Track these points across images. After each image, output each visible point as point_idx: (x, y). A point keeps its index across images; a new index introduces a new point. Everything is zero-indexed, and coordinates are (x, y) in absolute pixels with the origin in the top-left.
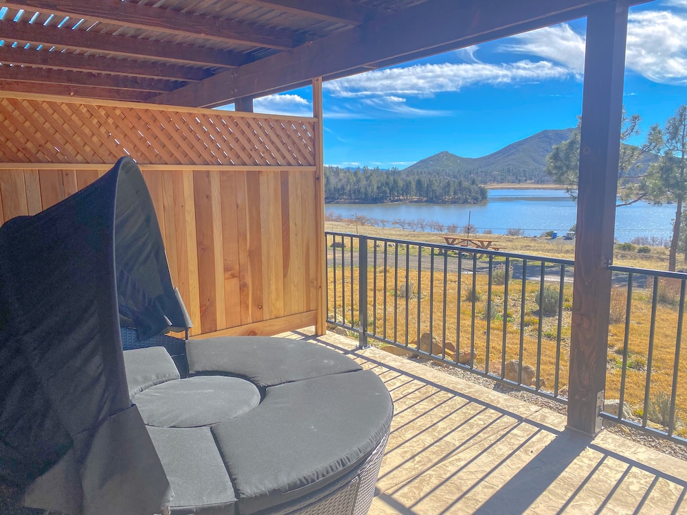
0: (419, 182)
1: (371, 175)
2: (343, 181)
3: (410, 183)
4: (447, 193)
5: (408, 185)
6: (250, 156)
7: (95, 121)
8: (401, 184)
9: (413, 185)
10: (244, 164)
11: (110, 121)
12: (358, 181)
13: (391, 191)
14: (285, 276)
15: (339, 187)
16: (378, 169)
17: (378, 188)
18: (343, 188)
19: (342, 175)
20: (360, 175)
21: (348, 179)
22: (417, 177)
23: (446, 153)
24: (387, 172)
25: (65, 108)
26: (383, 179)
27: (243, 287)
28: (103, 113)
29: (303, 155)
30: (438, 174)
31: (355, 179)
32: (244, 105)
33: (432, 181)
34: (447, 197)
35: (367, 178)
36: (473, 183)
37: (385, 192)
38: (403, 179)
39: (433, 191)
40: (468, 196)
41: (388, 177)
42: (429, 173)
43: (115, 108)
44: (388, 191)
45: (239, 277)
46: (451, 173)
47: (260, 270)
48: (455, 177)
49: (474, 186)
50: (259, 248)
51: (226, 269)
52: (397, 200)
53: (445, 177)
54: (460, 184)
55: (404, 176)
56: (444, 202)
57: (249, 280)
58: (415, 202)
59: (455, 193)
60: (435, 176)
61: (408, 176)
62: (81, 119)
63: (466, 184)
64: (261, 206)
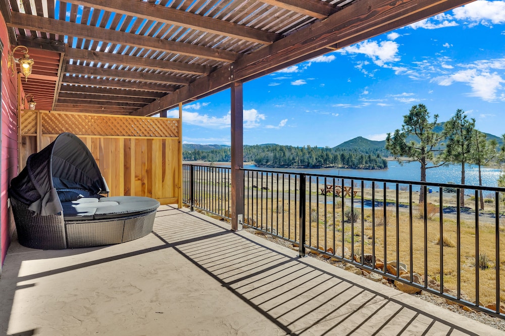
0: (343, 155)
1: (312, 151)
2: (294, 154)
3: (337, 156)
4: (361, 163)
5: (335, 158)
6: (148, 133)
7: (87, 121)
8: (331, 157)
9: (339, 157)
10: (146, 136)
11: (93, 120)
12: (304, 154)
13: (324, 161)
14: (163, 181)
15: (291, 158)
16: (316, 147)
17: (316, 159)
18: (294, 159)
19: (293, 151)
20: (305, 151)
21: (297, 153)
22: (342, 153)
23: (360, 138)
24: (323, 149)
25: (77, 116)
26: (319, 153)
27: (143, 184)
28: (90, 118)
29: (173, 133)
30: (355, 150)
31: (301, 153)
32: (163, 114)
33: (351, 155)
34: (361, 165)
35: (309, 153)
36: (378, 156)
37: (320, 161)
38: (332, 154)
39: (352, 161)
40: (375, 165)
41: (322, 152)
42: (350, 150)
43: (94, 116)
44: (323, 161)
45: (141, 180)
46: (364, 150)
47: (151, 178)
48: (367, 153)
49: (379, 159)
50: (151, 169)
51: (136, 177)
52: (329, 167)
53: (360, 153)
54: (369, 157)
55: (333, 152)
56: (359, 168)
57: (146, 182)
58: (340, 168)
59: (366, 163)
60: (354, 152)
61: (336, 151)
62: (82, 120)
63: (373, 157)
64: (153, 152)
